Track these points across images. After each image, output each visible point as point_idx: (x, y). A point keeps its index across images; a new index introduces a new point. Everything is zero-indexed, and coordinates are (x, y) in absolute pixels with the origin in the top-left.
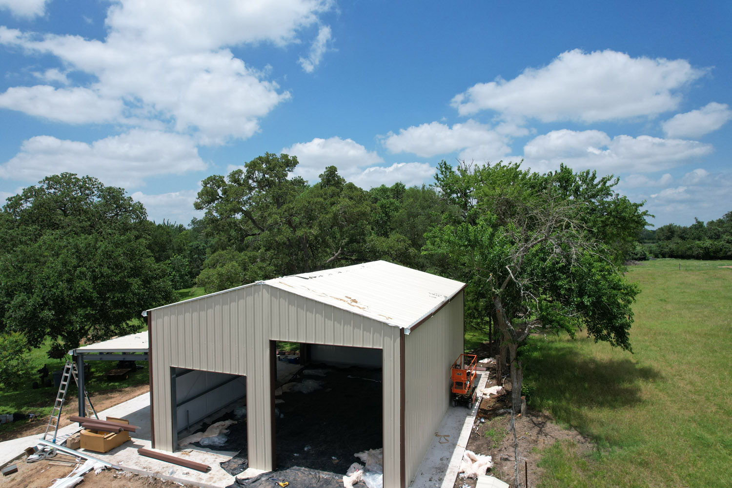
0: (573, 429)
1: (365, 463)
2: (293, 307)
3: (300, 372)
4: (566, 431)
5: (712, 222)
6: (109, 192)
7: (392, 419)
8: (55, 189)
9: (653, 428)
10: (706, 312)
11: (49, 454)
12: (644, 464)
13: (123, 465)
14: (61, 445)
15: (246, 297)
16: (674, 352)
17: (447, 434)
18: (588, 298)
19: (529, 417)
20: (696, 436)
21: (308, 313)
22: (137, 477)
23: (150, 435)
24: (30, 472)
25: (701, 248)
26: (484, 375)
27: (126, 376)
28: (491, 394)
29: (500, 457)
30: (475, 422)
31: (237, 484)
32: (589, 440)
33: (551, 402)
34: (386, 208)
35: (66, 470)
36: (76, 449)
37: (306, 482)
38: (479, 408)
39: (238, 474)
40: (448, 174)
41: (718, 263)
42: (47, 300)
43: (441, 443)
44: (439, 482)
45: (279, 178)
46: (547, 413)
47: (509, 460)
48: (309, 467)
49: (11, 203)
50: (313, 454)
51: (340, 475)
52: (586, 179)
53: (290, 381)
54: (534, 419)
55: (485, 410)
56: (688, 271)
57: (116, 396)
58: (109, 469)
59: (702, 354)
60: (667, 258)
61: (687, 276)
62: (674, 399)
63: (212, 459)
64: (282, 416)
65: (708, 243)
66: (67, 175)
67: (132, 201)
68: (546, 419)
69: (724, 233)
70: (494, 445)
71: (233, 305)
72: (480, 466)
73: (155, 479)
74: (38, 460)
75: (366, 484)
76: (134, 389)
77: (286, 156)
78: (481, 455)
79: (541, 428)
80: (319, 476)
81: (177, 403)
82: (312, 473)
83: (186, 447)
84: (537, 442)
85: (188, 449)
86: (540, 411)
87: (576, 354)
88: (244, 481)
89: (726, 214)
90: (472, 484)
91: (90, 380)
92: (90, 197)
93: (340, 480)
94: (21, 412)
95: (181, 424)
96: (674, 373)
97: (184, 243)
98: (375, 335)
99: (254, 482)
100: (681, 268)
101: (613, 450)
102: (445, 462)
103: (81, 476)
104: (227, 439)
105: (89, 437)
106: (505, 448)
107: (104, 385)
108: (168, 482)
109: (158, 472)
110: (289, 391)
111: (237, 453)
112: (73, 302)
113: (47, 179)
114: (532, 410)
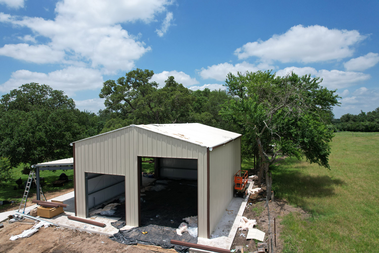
0: (299, 207)
1: (188, 223)
2: (150, 138)
3: (154, 182)
4: (295, 208)
5: (370, 113)
6: (55, 93)
7: (203, 197)
8: (27, 91)
9: (341, 207)
10: (367, 154)
11: (21, 219)
12: (337, 223)
13: (60, 224)
14: (27, 214)
15: (125, 133)
16: (351, 172)
17: (232, 210)
18: (307, 139)
19: (275, 202)
20: (365, 210)
21: (158, 141)
22: (67, 230)
23: (74, 210)
24: (10, 227)
25: (364, 126)
26: (252, 184)
27: (63, 184)
28: (255, 192)
29: (260, 220)
30: (247, 205)
31: (120, 232)
32: (308, 212)
33: (287, 195)
34: (200, 101)
35: (30, 226)
36: (35, 216)
37: (156, 232)
38: (249, 198)
39: (120, 228)
40: (232, 79)
41: (373, 133)
42: (21, 142)
43: (229, 214)
44: (228, 232)
45: (144, 82)
46: (285, 200)
47: (265, 222)
48: (158, 225)
49: (4, 98)
50: (161, 219)
51: (175, 229)
52: (305, 79)
53: (149, 185)
54: (278, 203)
55: (252, 199)
56: (357, 137)
57: (58, 193)
58: (52, 226)
59: (366, 173)
60: (346, 131)
61: (356, 139)
62: (352, 193)
63: (107, 221)
64: (144, 201)
65: (367, 123)
66: (34, 84)
67: (68, 97)
68: (285, 203)
69: (376, 118)
70: (257, 215)
71: (118, 138)
72: (250, 224)
73: (77, 231)
74: (14, 222)
75: (189, 233)
76: (67, 190)
77: (148, 70)
78: (250, 219)
79: (282, 207)
80: (164, 229)
81: (89, 193)
82: (160, 228)
83: (93, 216)
84: (280, 213)
85: (94, 216)
86: (281, 199)
87: (300, 173)
88: (124, 231)
89: (377, 109)
90: (246, 233)
91: (44, 186)
92: (45, 96)
93: (175, 231)
94: (7, 200)
95: (91, 205)
96: (351, 182)
97: (95, 122)
98: (194, 152)
99: (129, 232)
100: (354, 136)
101: (320, 217)
102: (231, 223)
103: (37, 229)
104: (115, 212)
105: (42, 209)
106: (263, 216)
107: (51, 189)
108: (83, 232)
109: (78, 227)
110: (148, 190)
111: (120, 219)
112: (35, 144)
113: (23, 86)
114: (277, 198)
